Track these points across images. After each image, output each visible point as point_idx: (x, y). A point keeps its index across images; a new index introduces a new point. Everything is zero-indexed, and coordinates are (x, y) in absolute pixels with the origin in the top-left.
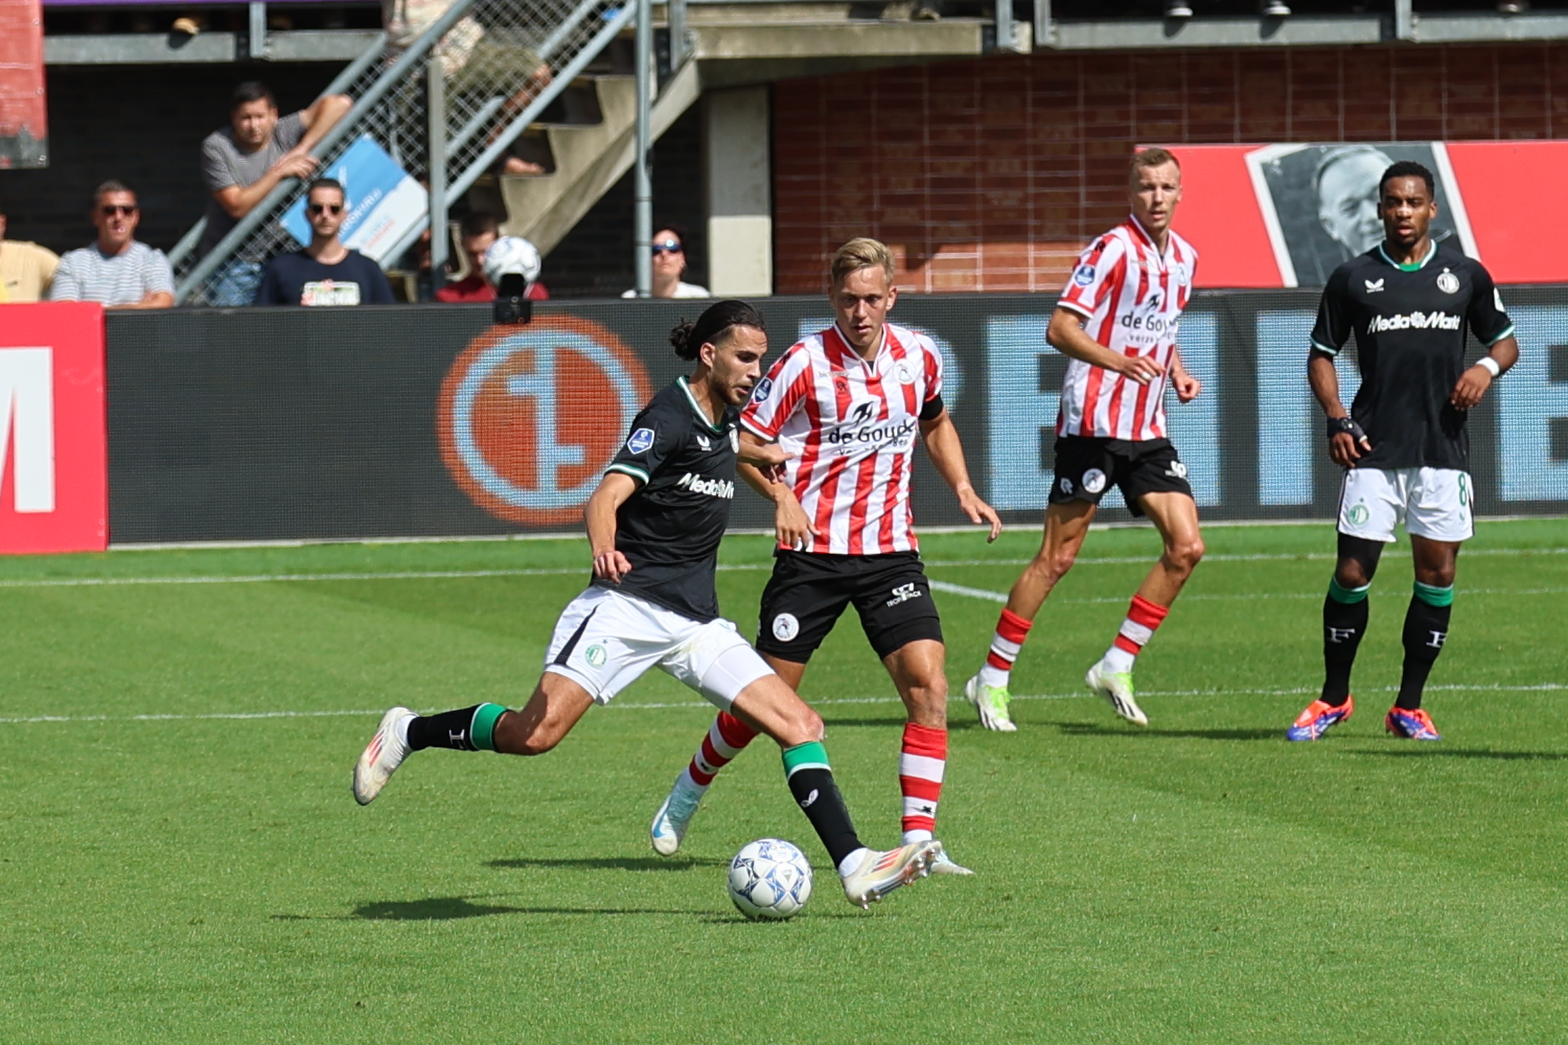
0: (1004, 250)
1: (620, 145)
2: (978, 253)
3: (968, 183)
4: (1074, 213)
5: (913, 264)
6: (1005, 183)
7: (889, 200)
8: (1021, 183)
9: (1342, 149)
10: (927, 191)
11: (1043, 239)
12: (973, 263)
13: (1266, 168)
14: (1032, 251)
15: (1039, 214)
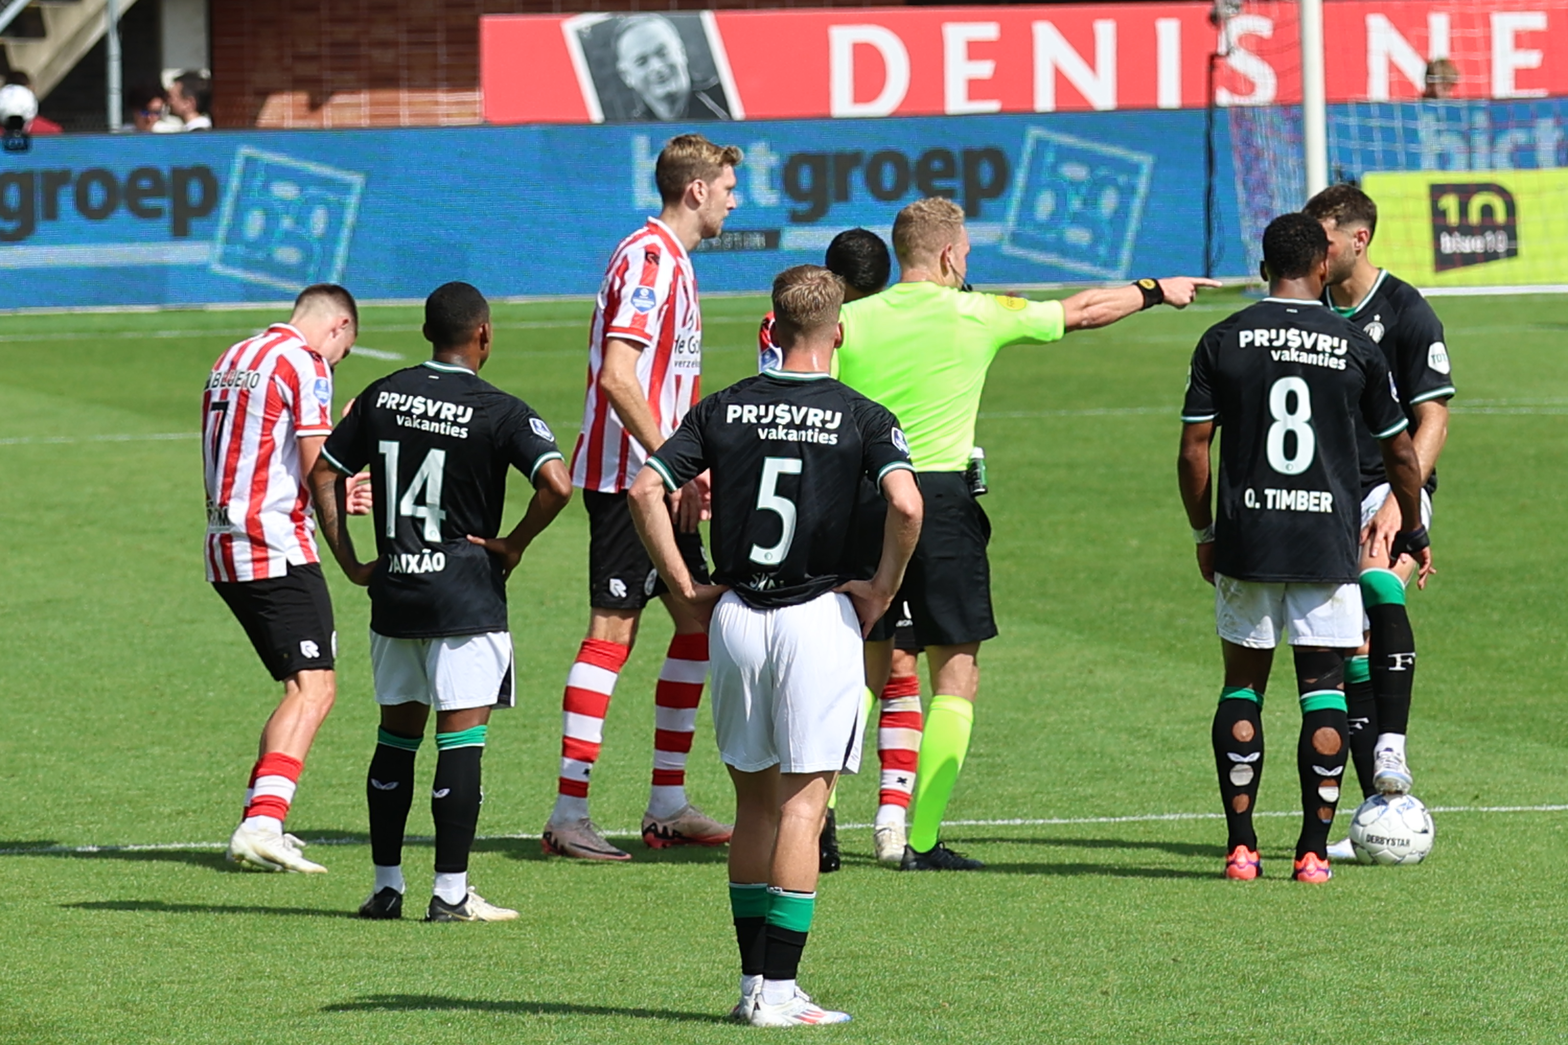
0: (384, 96)
1: (94, 19)
2: (364, 97)
3: (356, 44)
4: (435, 67)
5: (314, 106)
6: (384, 44)
7: (298, 58)
8: (395, 44)
9: (636, 18)
10: (325, 51)
11: (413, 87)
12: (359, 105)
13: (580, 33)
14: (404, 96)
15: (409, 68)
